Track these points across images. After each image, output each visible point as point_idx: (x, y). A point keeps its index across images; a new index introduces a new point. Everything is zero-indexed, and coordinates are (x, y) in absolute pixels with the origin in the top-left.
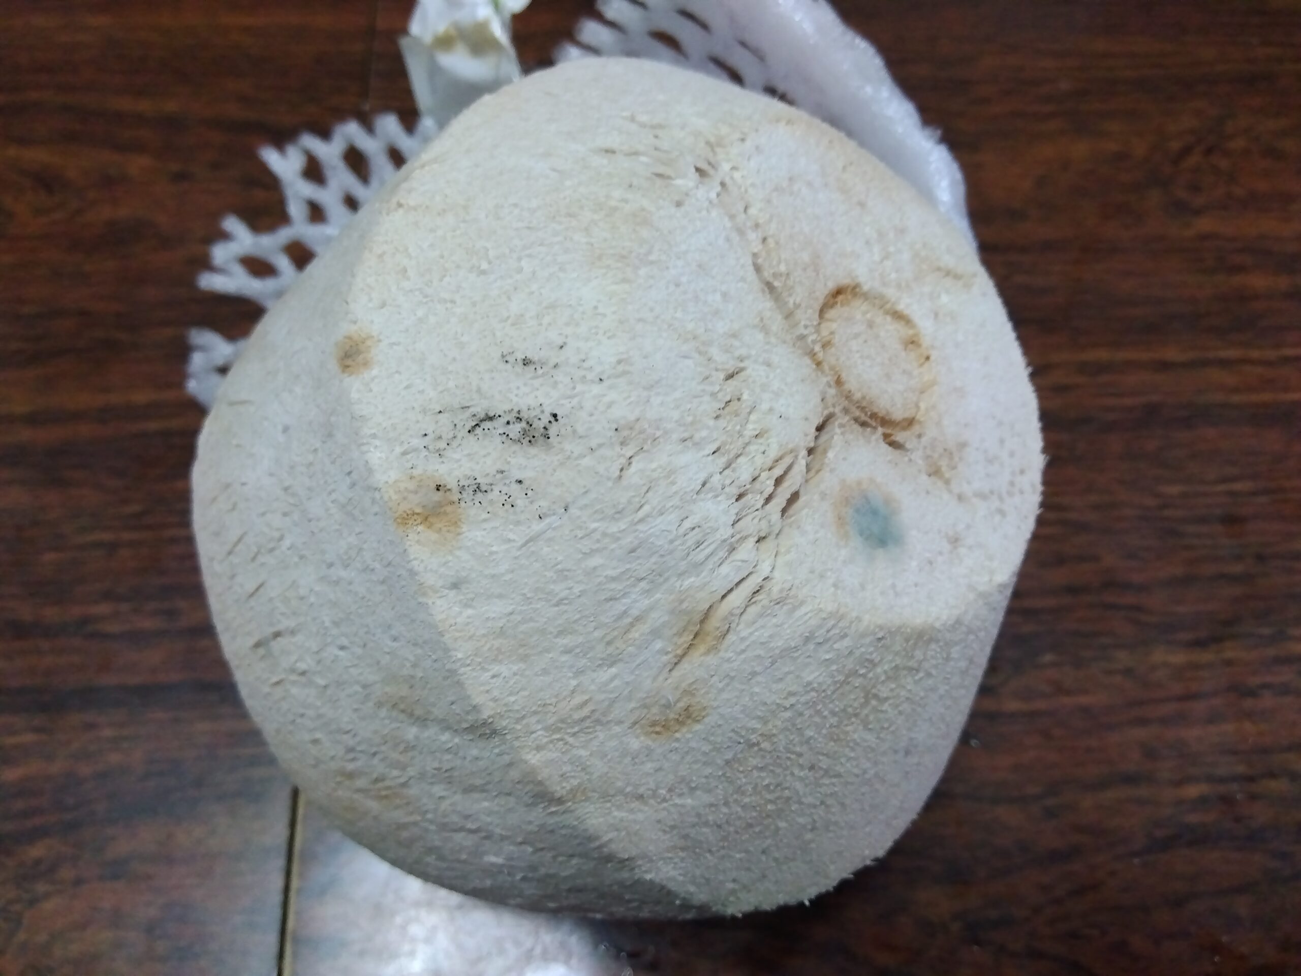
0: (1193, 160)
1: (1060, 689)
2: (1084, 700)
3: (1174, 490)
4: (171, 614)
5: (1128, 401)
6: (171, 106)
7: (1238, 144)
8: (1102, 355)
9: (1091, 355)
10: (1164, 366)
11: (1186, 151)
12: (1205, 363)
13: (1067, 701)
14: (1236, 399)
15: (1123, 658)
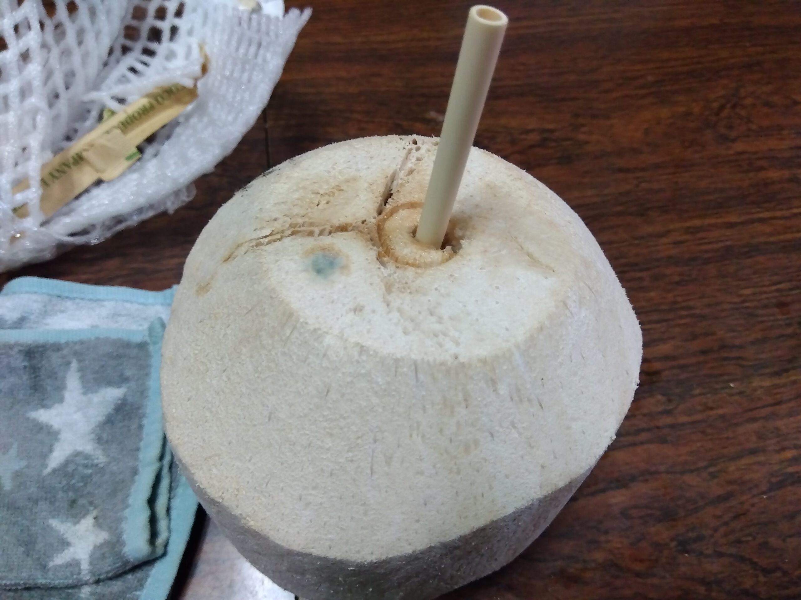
0: (725, 113)
1: (707, 407)
2: (720, 412)
3: (748, 292)
5: (715, 246)
7: (748, 101)
8: (697, 222)
9: (691, 223)
10: (731, 225)
11: (722, 108)
12: (752, 221)
13: (712, 413)
14: (772, 239)
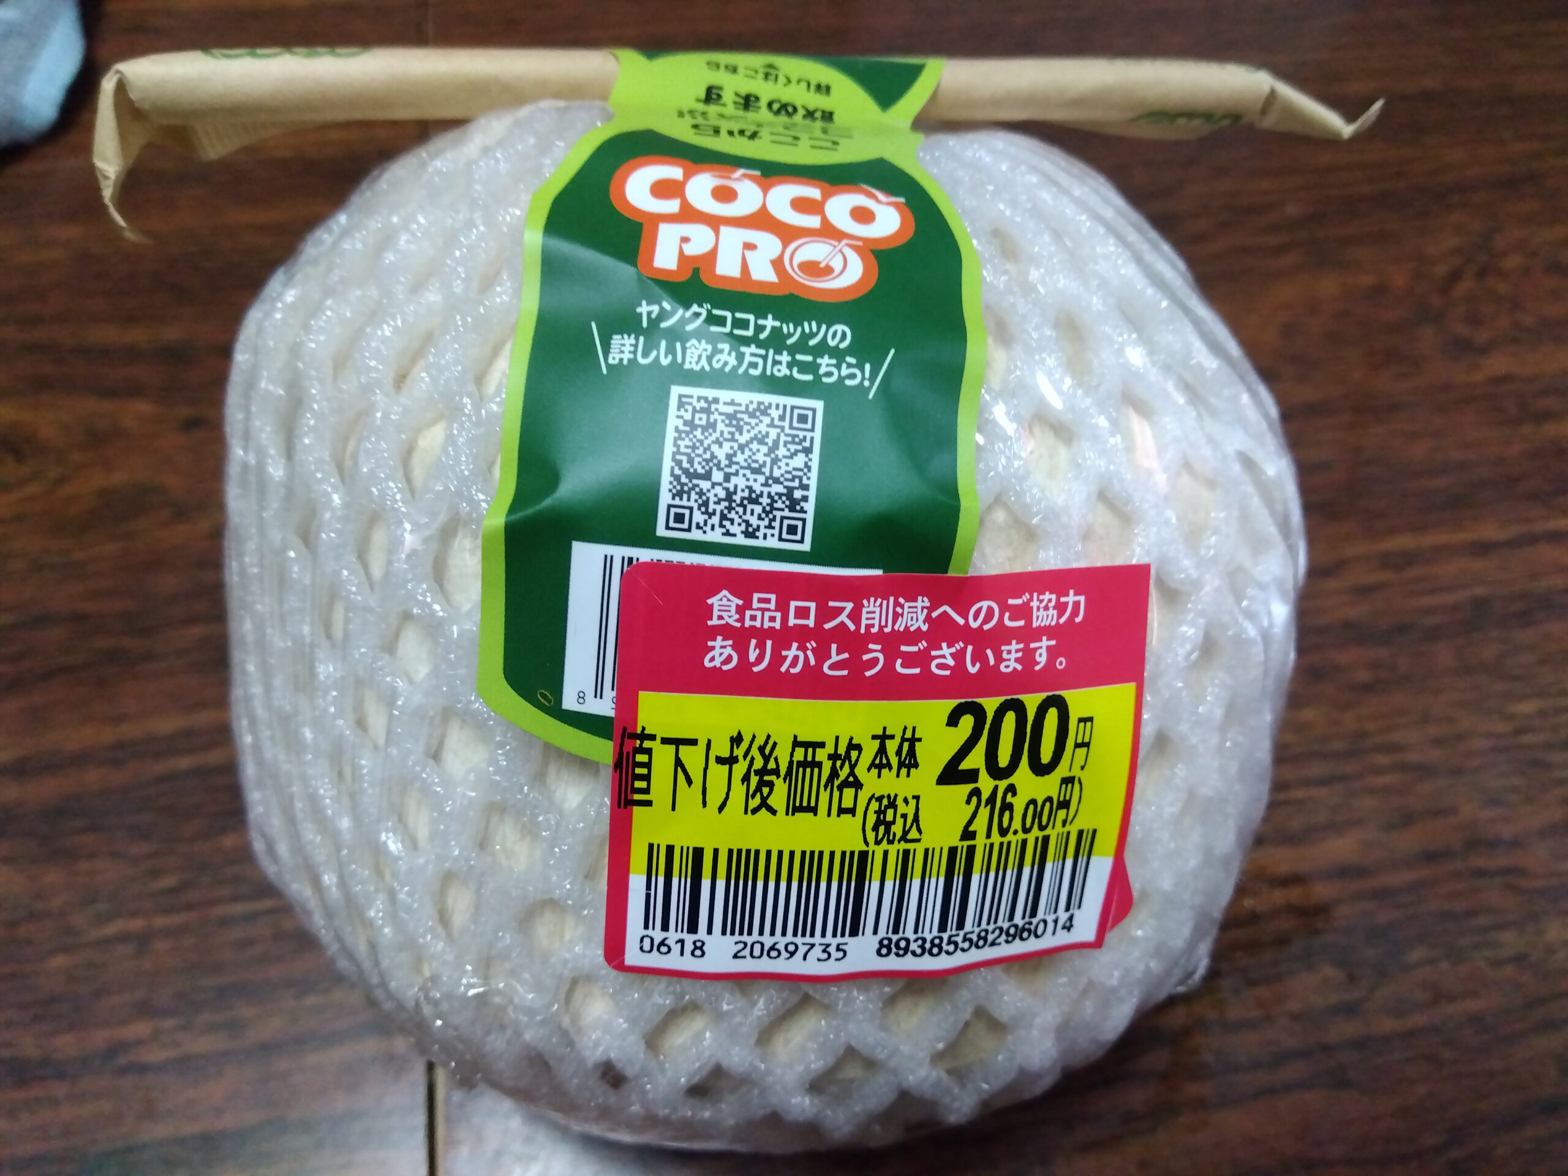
0: (1464, 287)
1: (1439, 995)
2: (1473, 1005)
3: (1528, 707)
4: (233, 1027)
5: (1451, 598)
6: (172, 334)
7: (1513, 262)
8: (1405, 541)
9: (1390, 544)
10: (1482, 549)
11: (1455, 276)
12: (1533, 540)
13: (1450, 1009)
15: (1510, 941)
